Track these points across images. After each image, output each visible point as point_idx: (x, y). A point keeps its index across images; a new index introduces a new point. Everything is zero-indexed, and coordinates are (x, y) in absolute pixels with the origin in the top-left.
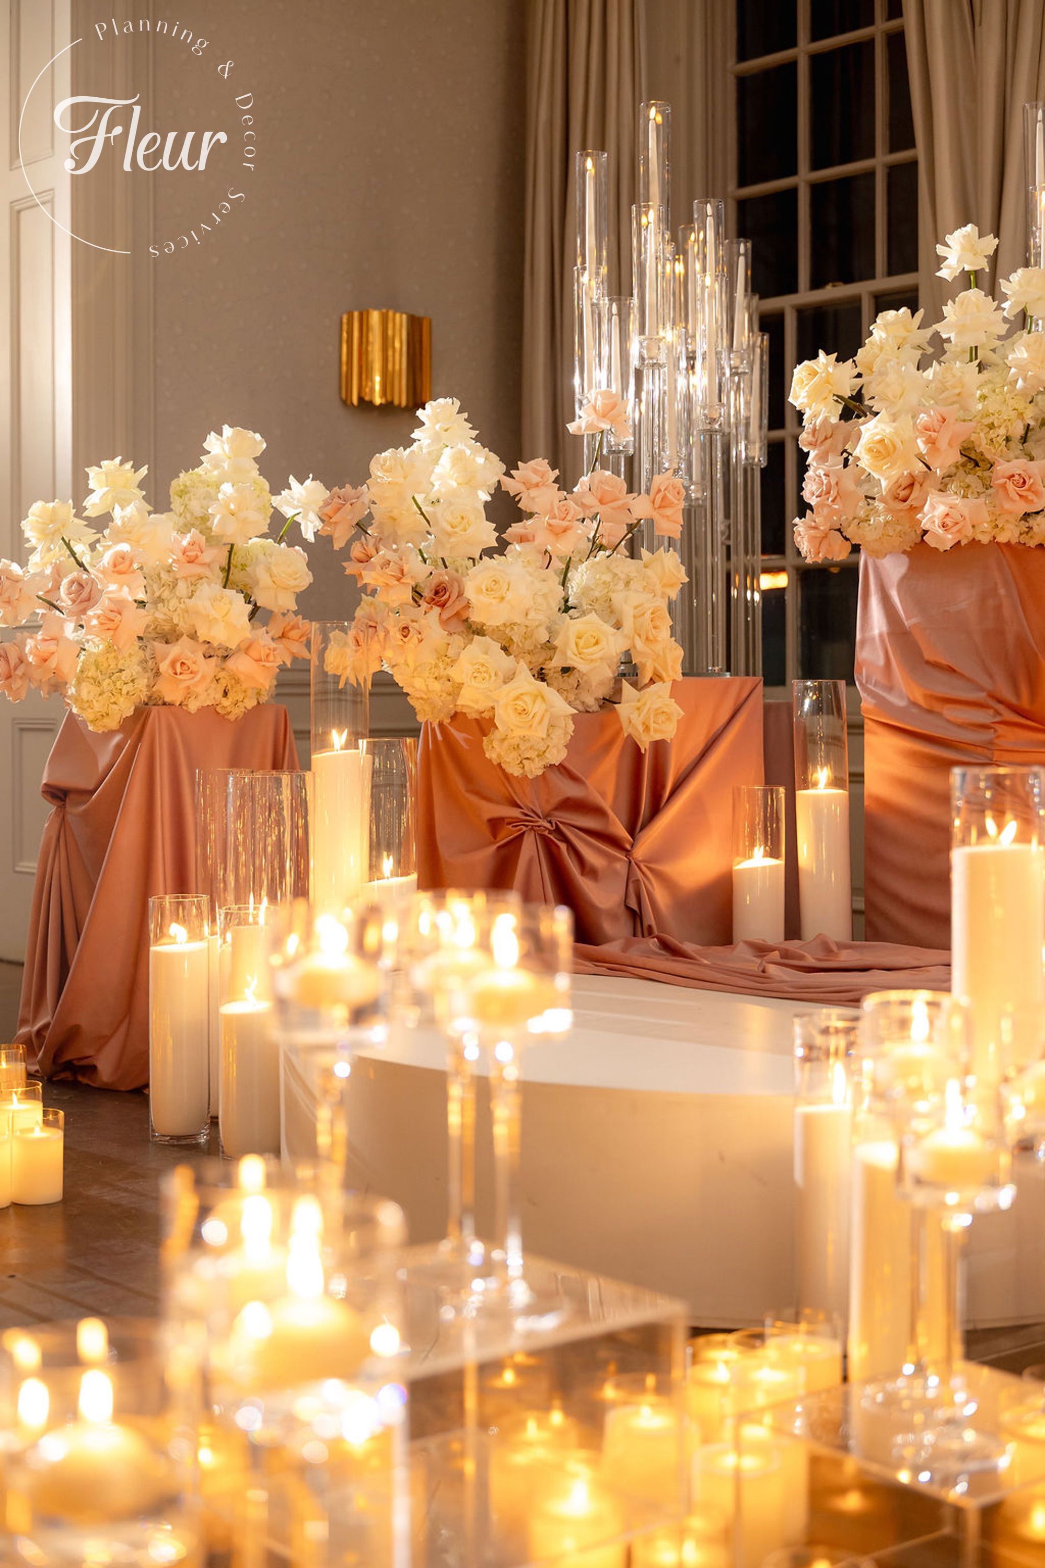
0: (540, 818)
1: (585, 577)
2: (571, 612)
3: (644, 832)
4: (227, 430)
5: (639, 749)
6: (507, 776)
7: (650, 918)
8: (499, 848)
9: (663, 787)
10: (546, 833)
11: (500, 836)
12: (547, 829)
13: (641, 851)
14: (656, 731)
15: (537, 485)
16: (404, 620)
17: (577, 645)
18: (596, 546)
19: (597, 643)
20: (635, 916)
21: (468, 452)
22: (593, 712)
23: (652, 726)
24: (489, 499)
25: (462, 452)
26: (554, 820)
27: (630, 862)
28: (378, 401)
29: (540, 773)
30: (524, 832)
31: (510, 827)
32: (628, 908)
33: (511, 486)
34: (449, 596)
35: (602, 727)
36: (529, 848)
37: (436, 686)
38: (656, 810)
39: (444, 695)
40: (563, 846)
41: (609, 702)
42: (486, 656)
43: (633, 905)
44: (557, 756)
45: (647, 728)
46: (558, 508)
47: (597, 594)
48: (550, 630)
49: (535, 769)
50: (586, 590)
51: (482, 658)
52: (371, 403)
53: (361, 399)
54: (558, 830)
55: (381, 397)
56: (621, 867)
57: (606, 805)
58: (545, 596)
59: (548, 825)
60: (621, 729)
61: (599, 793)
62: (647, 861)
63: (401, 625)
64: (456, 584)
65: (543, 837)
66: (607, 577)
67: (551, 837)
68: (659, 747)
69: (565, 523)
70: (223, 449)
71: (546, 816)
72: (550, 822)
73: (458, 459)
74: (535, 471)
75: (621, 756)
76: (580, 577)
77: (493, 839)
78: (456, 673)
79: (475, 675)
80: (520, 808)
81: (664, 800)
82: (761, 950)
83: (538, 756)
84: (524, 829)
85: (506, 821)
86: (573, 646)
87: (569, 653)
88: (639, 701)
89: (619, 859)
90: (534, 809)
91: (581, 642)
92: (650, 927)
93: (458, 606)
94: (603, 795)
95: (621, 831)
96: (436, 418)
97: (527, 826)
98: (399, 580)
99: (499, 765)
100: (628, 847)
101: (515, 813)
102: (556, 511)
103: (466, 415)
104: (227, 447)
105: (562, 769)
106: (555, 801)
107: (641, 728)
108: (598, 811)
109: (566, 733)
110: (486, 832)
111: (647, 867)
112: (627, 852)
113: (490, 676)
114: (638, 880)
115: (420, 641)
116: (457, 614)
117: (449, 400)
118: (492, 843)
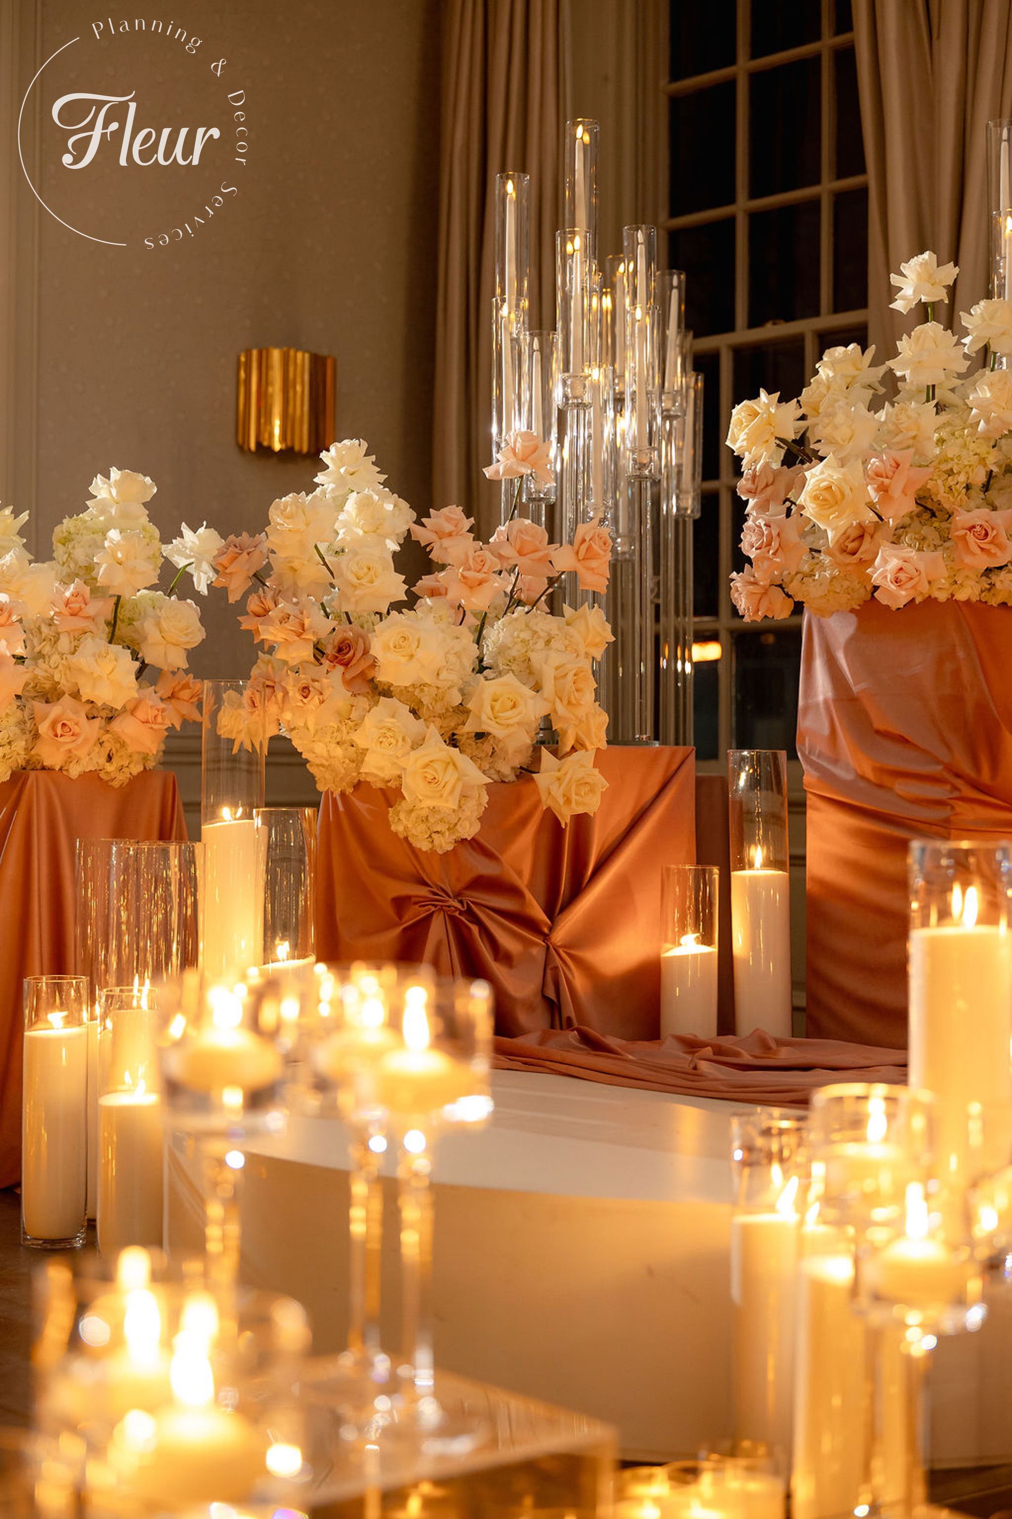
0: (449, 896)
1: (501, 635)
2: (486, 672)
3: (565, 914)
4: (115, 474)
5: (557, 822)
6: (414, 851)
7: (569, 1010)
8: (405, 930)
9: (585, 865)
10: (457, 914)
11: (406, 917)
12: (457, 909)
13: (560, 935)
14: (577, 803)
15: (450, 535)
16: (304, 679)
17: (492, 708)
18: (514, 601)
19: (514, 706)
20: (553, 1007)
21: (376, 498)
22: (509, 783)
23: (574, 797)
24: (398, 548)
25: (369, 498)
26: (466, 899)
27: (548, 948)
28: (277, 446)
29: (450, 848)
30: (433, 913)
31: (417, 907)
32: (546, 998)
33: (422, 535)
34: (354, 654)
35: (518, 800)
36: (438, 930)
37: (339, 752)
38: (577, 890)
39: (347, 761)
40: (475, 929)
41: (527, 772)
42: (392, 720)
43: (551, 993)
44: (469, 829)
45: (568, 801)
46: (474, 559)
47: (514, 653)
48: (462, 691)
49: (445, 843)
50: (502, 650)
51: (389, 722)
52: (269, 449)
53: (259, 444)
54: (470, 913)
55: (281, 442)
56: (537, 952)
57: (522, 883)
58: (458, 655)
59: (459, 906)
60: (539, 802)
61: (514, 870)
62: (564, 946)
63: (301, 684)
64: (361, 641)
65: (453, 919)
66: (525, 635)
67: (463, 918)
68: (582, 822)
69: (480, 576)
70: (110, 493)
71: (458, 895)
72: (461, 902)
73: (365, 505)
74: (448, 519)
75: (539, 831)
76: (496, 634)
77: (396, 918)
78: (361, 739)
79: (381, 740)
80: (429, 886)
81: (586, 880)
82: (692, 1045)
83: (449, 829)
84: (433, 909)
85: (413, 900)
86: (488, 709)
87: (484, 718)
88: (559, 770)
89: (536, 944)
90: (443, 886)
91: (497, 705)
92: (569, 1019)
93: (363, 665)
94: (520, 873)
95: (540, 915)
96: (340, 461)
97: (435, 906)
98: (299, 635)
99: (406, 839)
100: (546, 930)
101: (423, 891)
102: (471, 562)
103: (373, 458)
104: (114, 492)
105: (474, 844)
106: (468, 877)
107: (561, 801)
108: (513, 891)
109: (480, 804)
110: (391, 912)
111: (566, 953)
112: (546, 937)
113: (397, 741)
114: (556, 968)
115: (322, 702)
116: (362, 674)
117: (356, 442)
118: (395, 925)
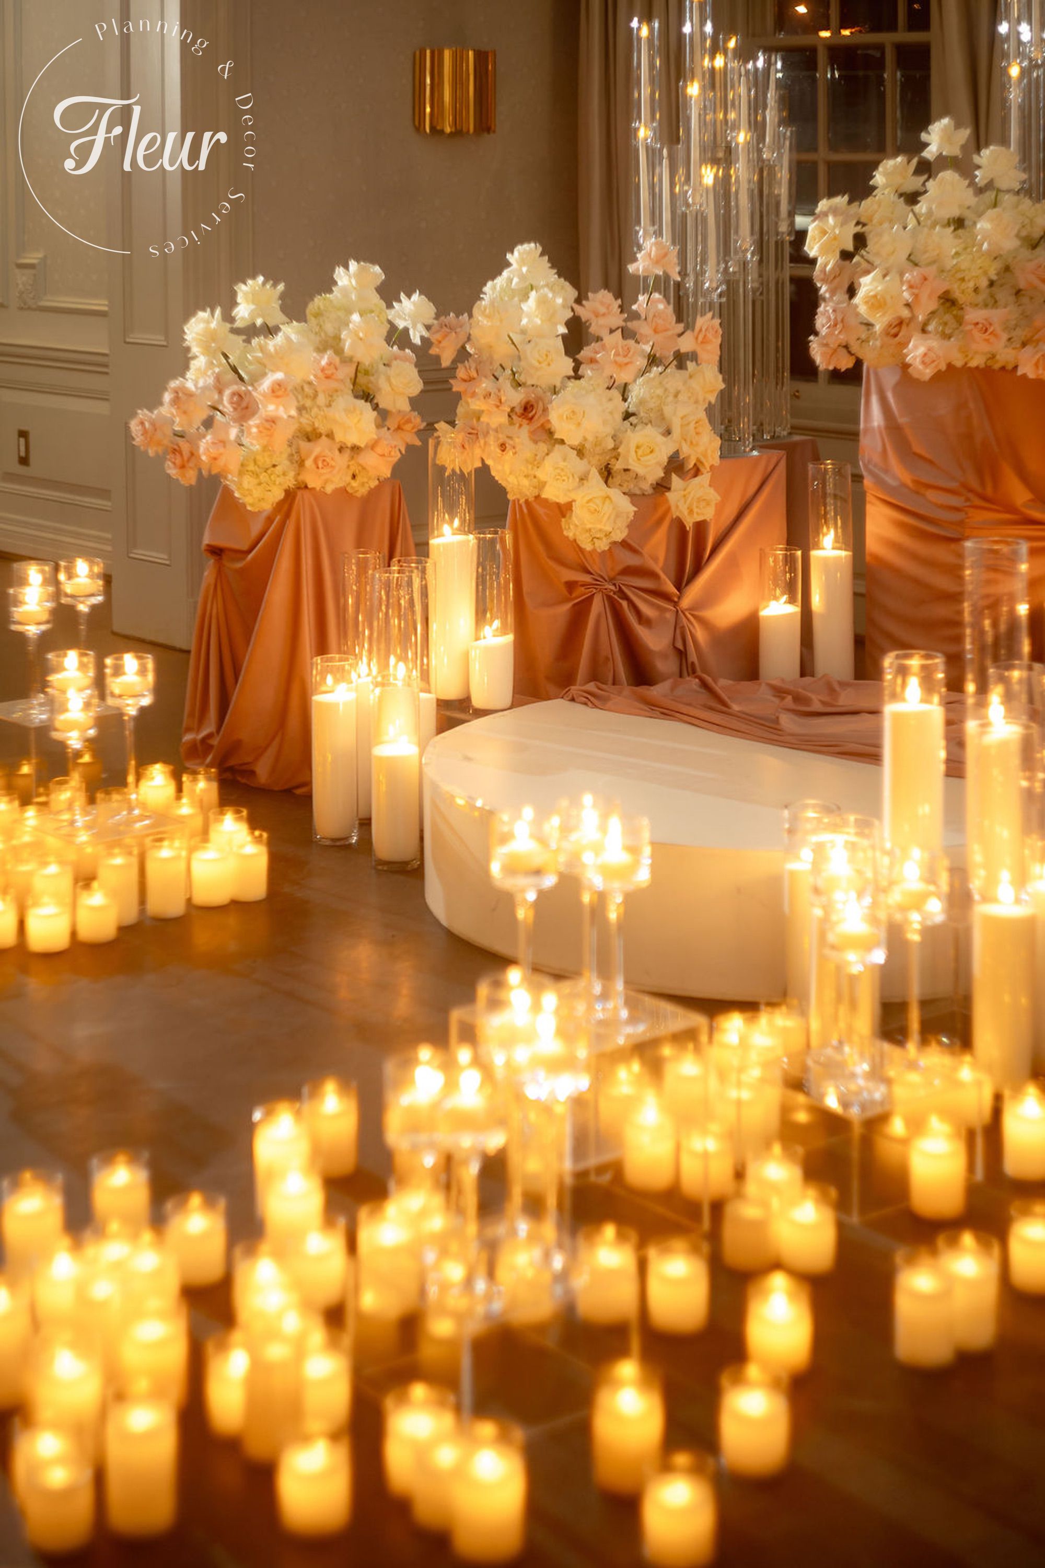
0: (606, 581)
1: (640, 391)
2: (632, 419)
3: (688, 587)
4: (353, 264)
5: (685, 527)
6: (581, 550)
7: (693, 657)
8: (575, 605)
9: (704, 552)
10: (611, 594)
11: (575, 596)
12: (612, 590)
13: (686, 603)
14: (697, 514)
15: (604, 314)
16: (502, 438)
17: (636, 452)
19: (652, 452)
20: (682, 654)
23: (695, 510)
24: (566, 331)
26: (617, 583)
27: (677, 611)
28: (448, 129)
29: (606, 548)
30: (594, 594)
31: (583, 589)
32: (675, 648)
33: (583, 314)
34: (536, 413)
35: (655, 507)
36: (598, 606)
37: (526, 482)
38: (698, 568)
39: (532, 488)
40: (624, 604)
41: (661, 488)
42: (565, 464)
43: (679, 645)
44: (619, 536)
45: (691, 511)
46: (622, 347)
47: (651, 402)
48: (614, 437)
49: (603, 545)
50: (642, 402)
51: (562, 464)
52: (442, 131)
53: (433, 128)
54: (621, 590)
55: (451, 126)
56: (670, 616)
57: (657, 569)
58: (611, 413)
59: (613, 588)
60: (669, 509)
61: (652, 558)
62: (690, 609)
63: (501, 441)
64: (541, 404)
65: (609, 597)
66: (659, 390)
67: (616, 597)
68: (701, 527)
70: (350, 280)
71: (612, 580)
72: (614, 585)
74: (602, 303)
75: (670, 531)
76: (636, 391)
77: (569, 596)
78: (542, 475)
79: (558, 477)
80: (592, 574)
81: (705, 561)
83: (606, 535)
84: (594, 591)
85: (580, 583)
86: (633, 453)
87: (630, 459)
88: (685, 490)
89: (669, 610)
90: (602, 574)
91: (640, 452)
92: (693, 663)
93: (542, 421)
94: (656, 560)
95: (671, 588)
96: (523, 262)
97: (596, 589)
98: (498, 407)
99: (575, 540)
100: (676, 599)
101: (587, 578)
102: (620, 350)
104: (353, 279)
105: (624, 544)
106: (619, 568)
107: (686, 512)
108: (652, 575)
109: (628, 517)
110: (565, 592)
111: (692, 615)
112: (676, 604)
113: (568, 478)
114: (683, 627)
115: (515, 453)
116: (542, 426)
117: (539, 251)
118: (568, 600)
